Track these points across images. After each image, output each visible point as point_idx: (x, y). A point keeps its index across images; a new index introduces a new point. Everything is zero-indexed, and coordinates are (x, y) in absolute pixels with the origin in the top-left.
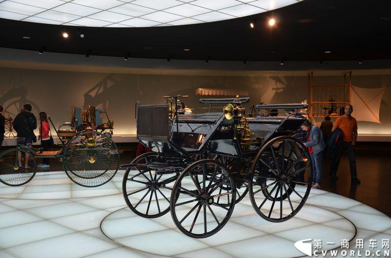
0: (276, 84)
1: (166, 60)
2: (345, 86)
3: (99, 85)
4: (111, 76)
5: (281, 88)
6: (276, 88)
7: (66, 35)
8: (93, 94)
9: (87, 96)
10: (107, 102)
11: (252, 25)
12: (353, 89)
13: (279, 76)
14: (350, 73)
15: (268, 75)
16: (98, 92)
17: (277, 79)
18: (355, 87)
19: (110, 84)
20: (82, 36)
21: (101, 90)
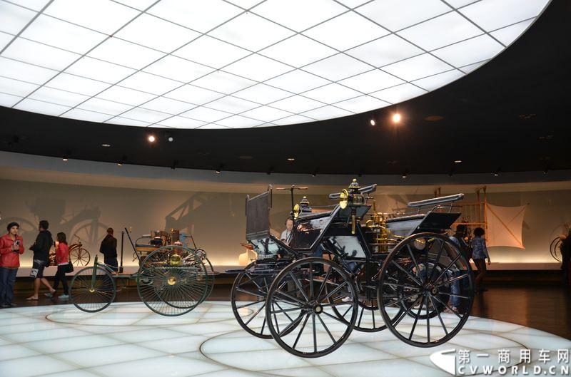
0: (397, 203)
1: (265, 174)
2: (479, 205)
3: (184, 206)
4: (198, 195)
5: (402, 209)
6: (396, 208)
7: (152, 139)
8: (176, 216)
9: (169, 219)
10: (193, 226)
11: (373, 123)
12: (490, 209)
13: (400, 194)
14: (485, 189)
15: (386, 193)
16: (182, 213)
17: (397, 198)
18: (491, 206)
19: (196, 204)
20: (171, 139)
21: (186, 212)
